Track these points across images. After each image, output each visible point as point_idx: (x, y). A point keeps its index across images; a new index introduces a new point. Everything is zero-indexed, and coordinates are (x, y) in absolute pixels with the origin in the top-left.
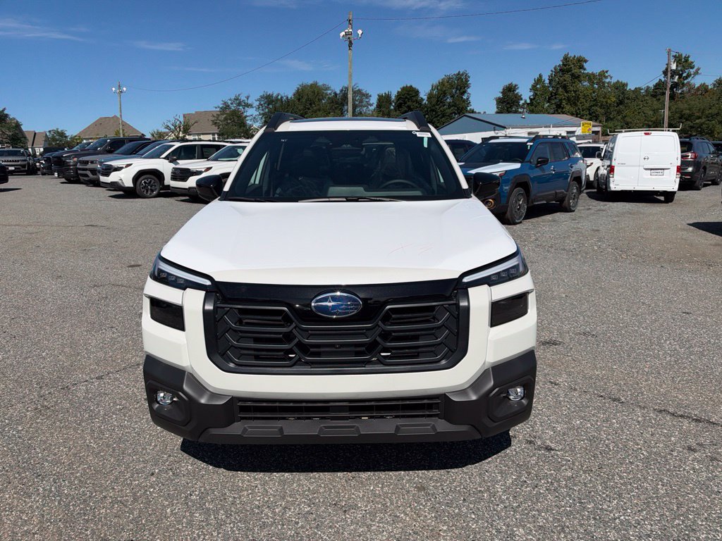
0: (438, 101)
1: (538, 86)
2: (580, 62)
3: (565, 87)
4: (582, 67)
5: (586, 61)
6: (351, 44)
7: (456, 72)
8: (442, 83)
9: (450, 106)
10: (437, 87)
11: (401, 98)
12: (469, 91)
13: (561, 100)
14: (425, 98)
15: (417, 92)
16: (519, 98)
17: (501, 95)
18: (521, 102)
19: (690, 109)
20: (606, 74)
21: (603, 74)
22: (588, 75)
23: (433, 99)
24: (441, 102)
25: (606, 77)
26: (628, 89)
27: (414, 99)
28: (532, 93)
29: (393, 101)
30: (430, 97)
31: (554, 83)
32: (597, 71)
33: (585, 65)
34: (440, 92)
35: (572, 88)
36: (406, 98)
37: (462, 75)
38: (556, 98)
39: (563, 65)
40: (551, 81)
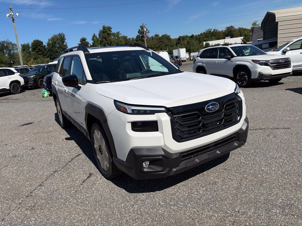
0: (53, 46)
1: (95, 38)
2: (109, 28)
3: (105, 38)
4: (110, 31)
5: (111, 28)
6: (13, 20)
7: (59, 33)
8: (53, 39)
9: (59, 48)
10: (51, 40)
11: (34, 45)
12: (66, 41)
13: (105, 44)
14: (46, 45)
15: (42, 43)
16: (88, 43)
17: (80, 43)
18: (89, 45)
19: (151, 45)
20: (120, 33)
21: (118, 33)
22: (112, 33)
23: (50, 45)
24: (54, 47)
25: (119, 34)
26: (128, 38)
27: (41, 45)
28: (92, 41)
29: (31, 47)
30: (48, 44)
31: (101, 37)
32: (116, 32)
33: (111, 30)
34: (53, 42)
35: (108, 39)
36: (37, 45)
37: (61, 34)
38: (103, 43)
39: (103, 30)
40: (99, 36)
